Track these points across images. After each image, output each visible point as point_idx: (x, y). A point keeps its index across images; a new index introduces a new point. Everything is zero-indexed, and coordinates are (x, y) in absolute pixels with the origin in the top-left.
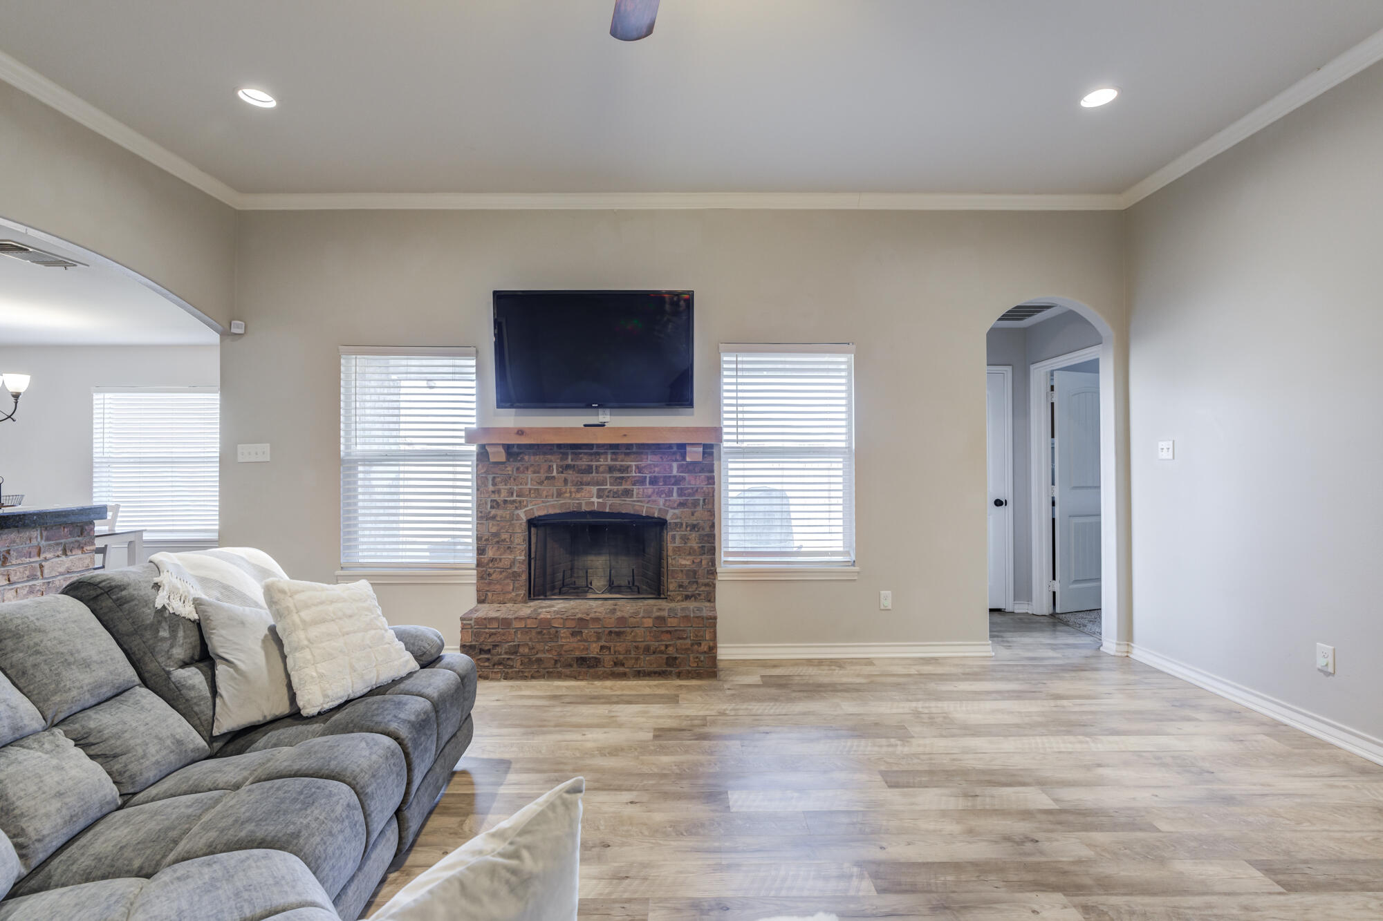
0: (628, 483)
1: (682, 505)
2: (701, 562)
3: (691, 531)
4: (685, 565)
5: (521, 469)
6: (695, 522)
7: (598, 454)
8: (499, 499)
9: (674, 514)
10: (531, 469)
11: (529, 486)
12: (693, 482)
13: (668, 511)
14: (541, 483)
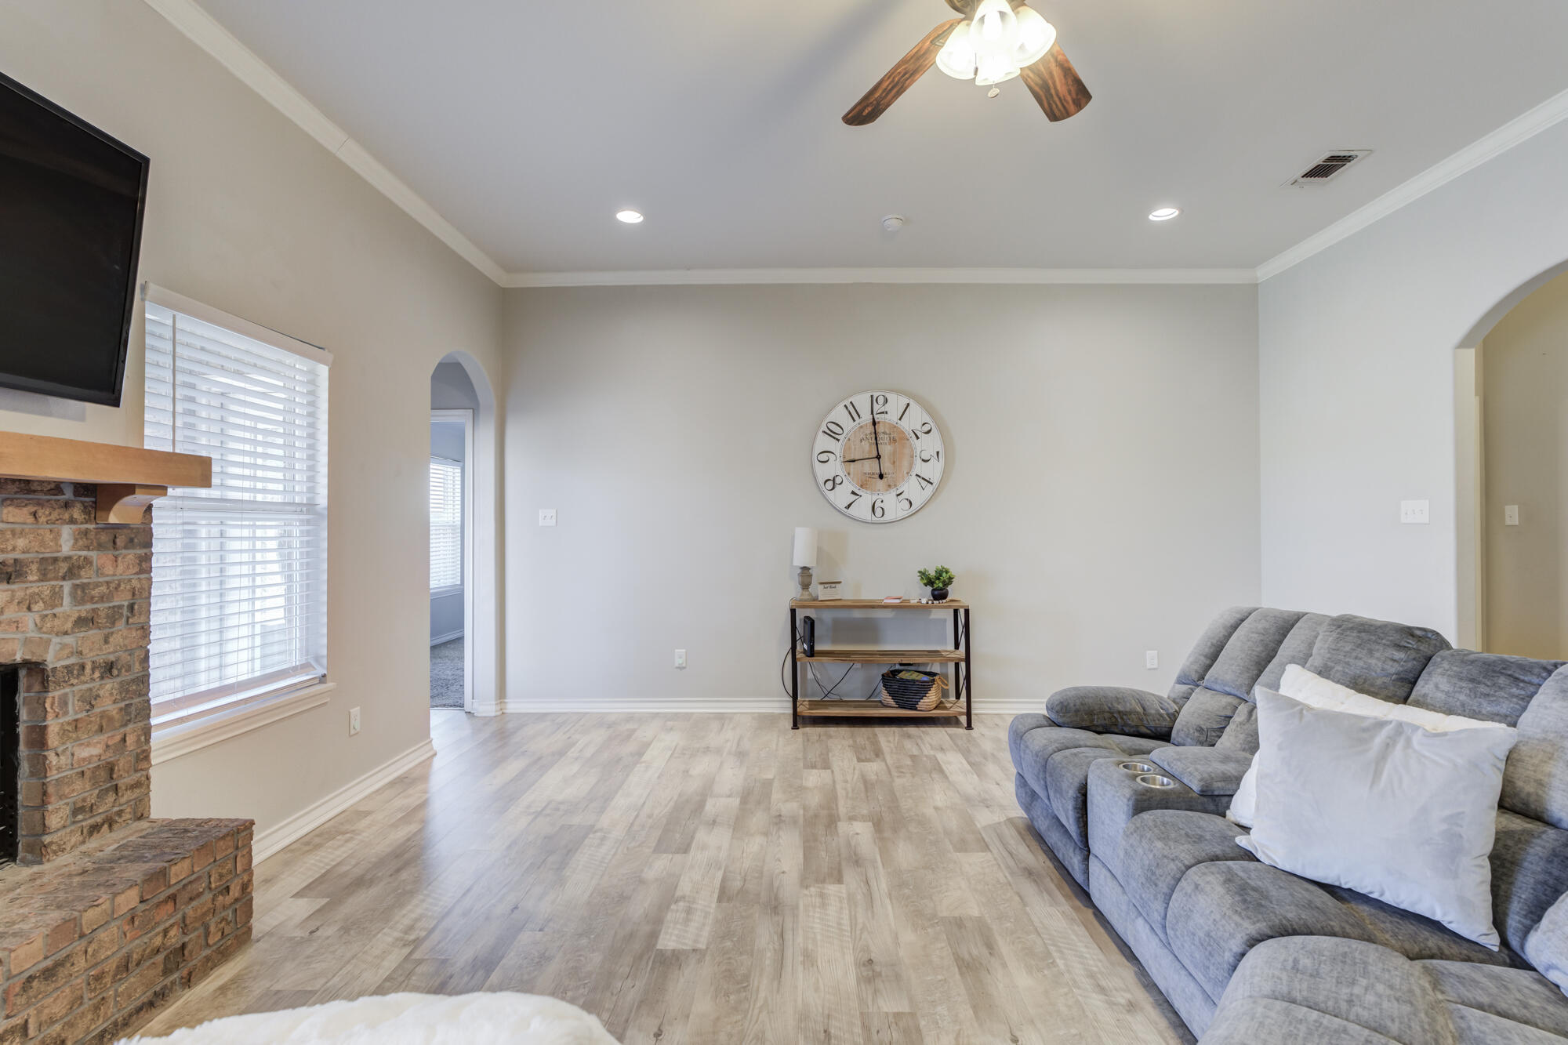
1: (82, 622)
2: (124, 740)
3: (102, 678)
6: (112, 658)
9: (64, 646)
13: (49, 641)
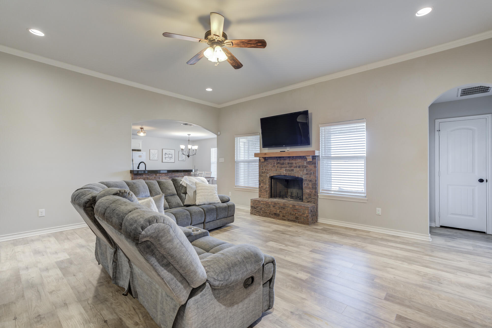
0: (293, 167)
1: (307, 174)
2: (312, 191)
3: (309, 182)
4: (308, 192)
5: (268, 164)
6: (311, 179)
7: (285, 159)
8: (263, 171)
9: (305, 177)
10: (270, 164)
11: (270, 168)
12: (310, 167)
13: (303, 176)
14: (272, 167)
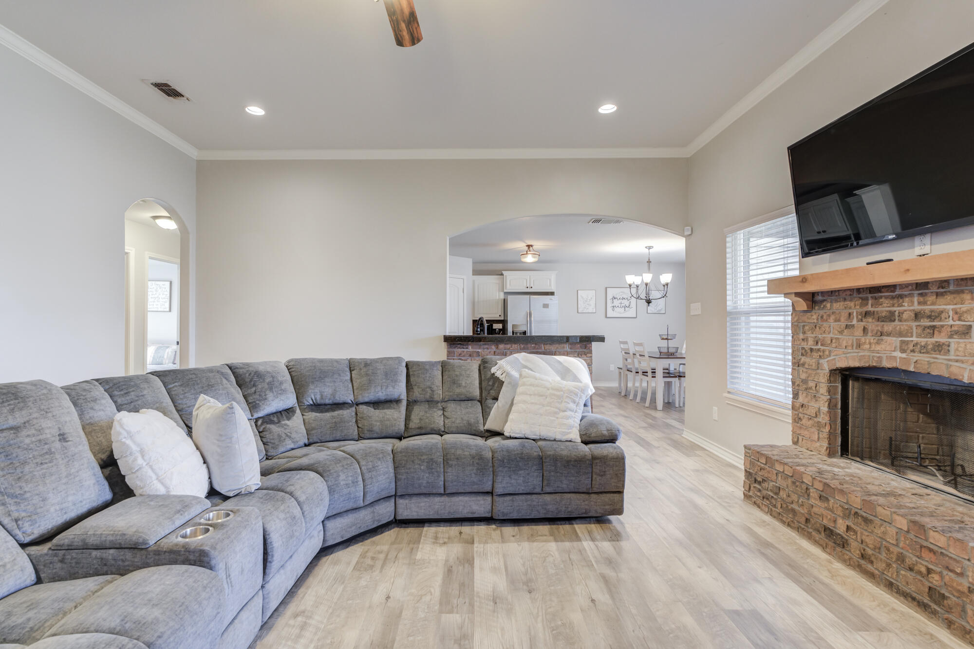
0: (942, 334)
5: (825, 317)
10: (832, 317)
11: (831, 335)
14: (841, 332)
